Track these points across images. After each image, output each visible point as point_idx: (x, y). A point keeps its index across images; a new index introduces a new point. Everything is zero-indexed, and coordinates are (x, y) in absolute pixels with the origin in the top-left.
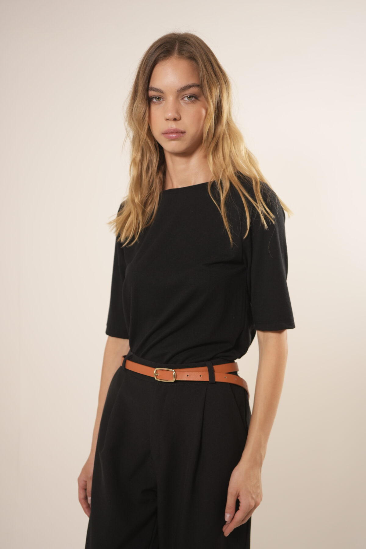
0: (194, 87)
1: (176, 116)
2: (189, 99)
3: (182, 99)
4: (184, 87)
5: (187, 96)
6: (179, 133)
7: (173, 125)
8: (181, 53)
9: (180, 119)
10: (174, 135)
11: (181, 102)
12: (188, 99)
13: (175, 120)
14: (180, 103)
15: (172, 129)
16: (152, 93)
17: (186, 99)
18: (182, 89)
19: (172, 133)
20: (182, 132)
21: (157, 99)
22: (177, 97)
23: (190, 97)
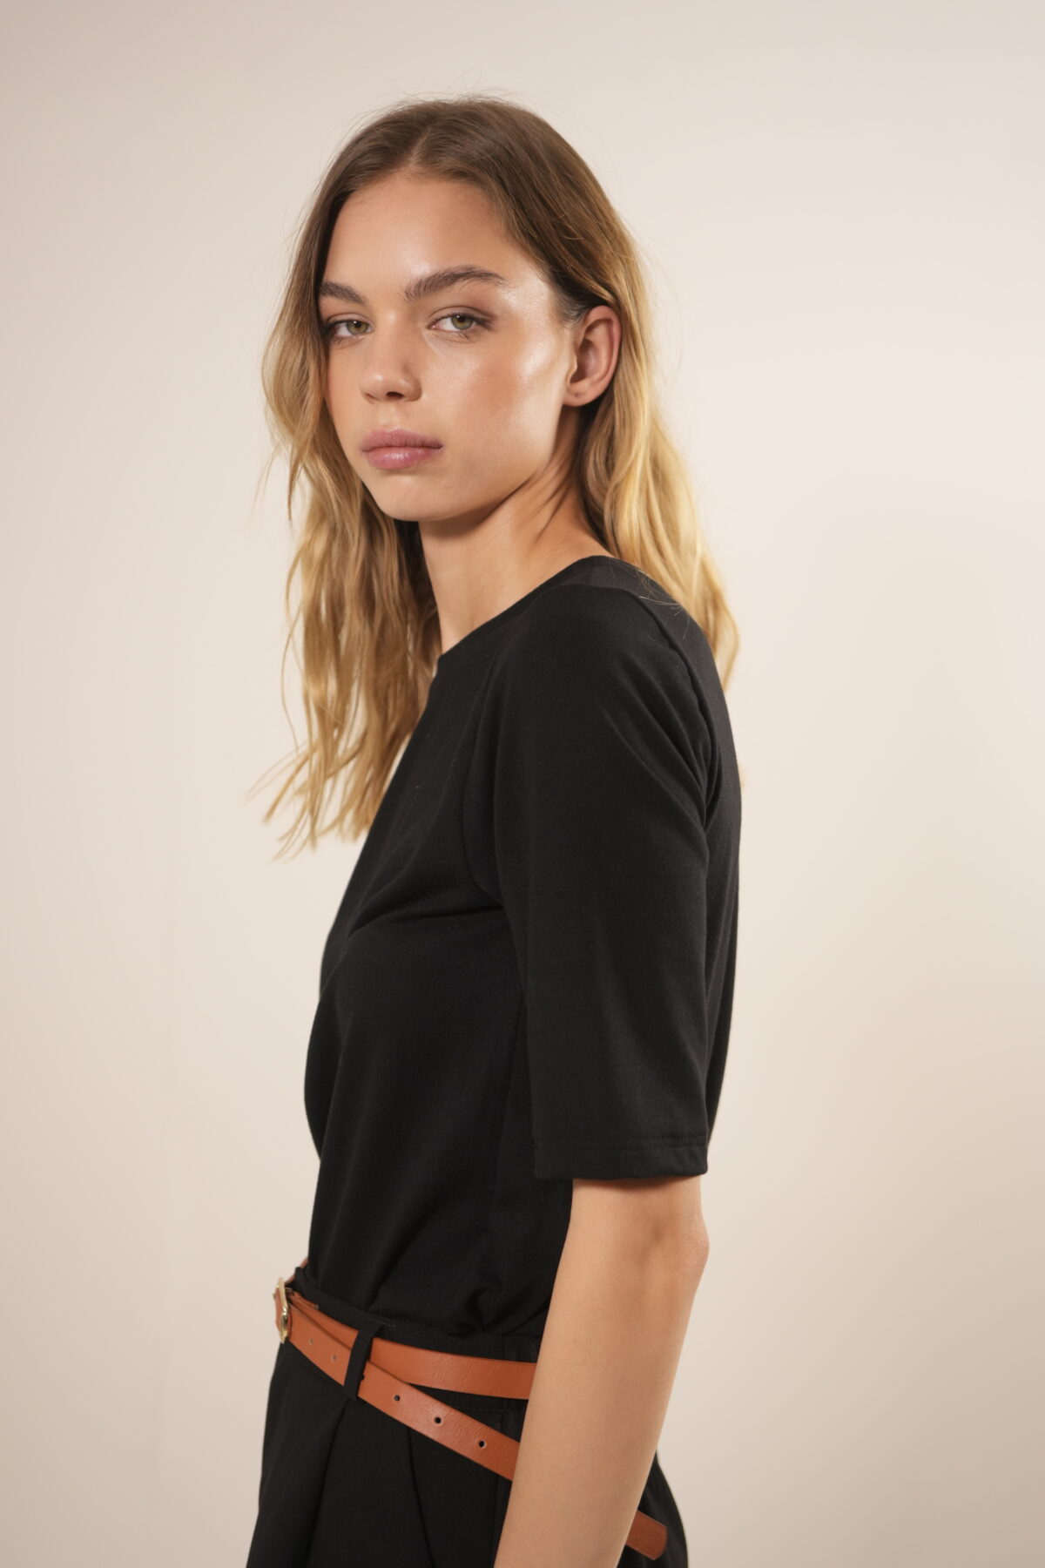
0: (466, 281)
1: (402, 384)
2: (460, 325)
3: (433, 324)
4: (428, 280)
5: (453, 316)
6: (415, 446)
7: (391, 418)
8: (431, 157)
9: (416, 395)
10: (398, 456)
11: (426, 333)
12: (455, 325)
13: (394, 395)
14: (421, 338)
15: (388, 430)
16: (331, 306)
17: (448, 325)
18: (422, 289)
19: (389, 446)
20: (423, 442)
21: (353, 329)
22: (411, 317)
23: (461, 319)
